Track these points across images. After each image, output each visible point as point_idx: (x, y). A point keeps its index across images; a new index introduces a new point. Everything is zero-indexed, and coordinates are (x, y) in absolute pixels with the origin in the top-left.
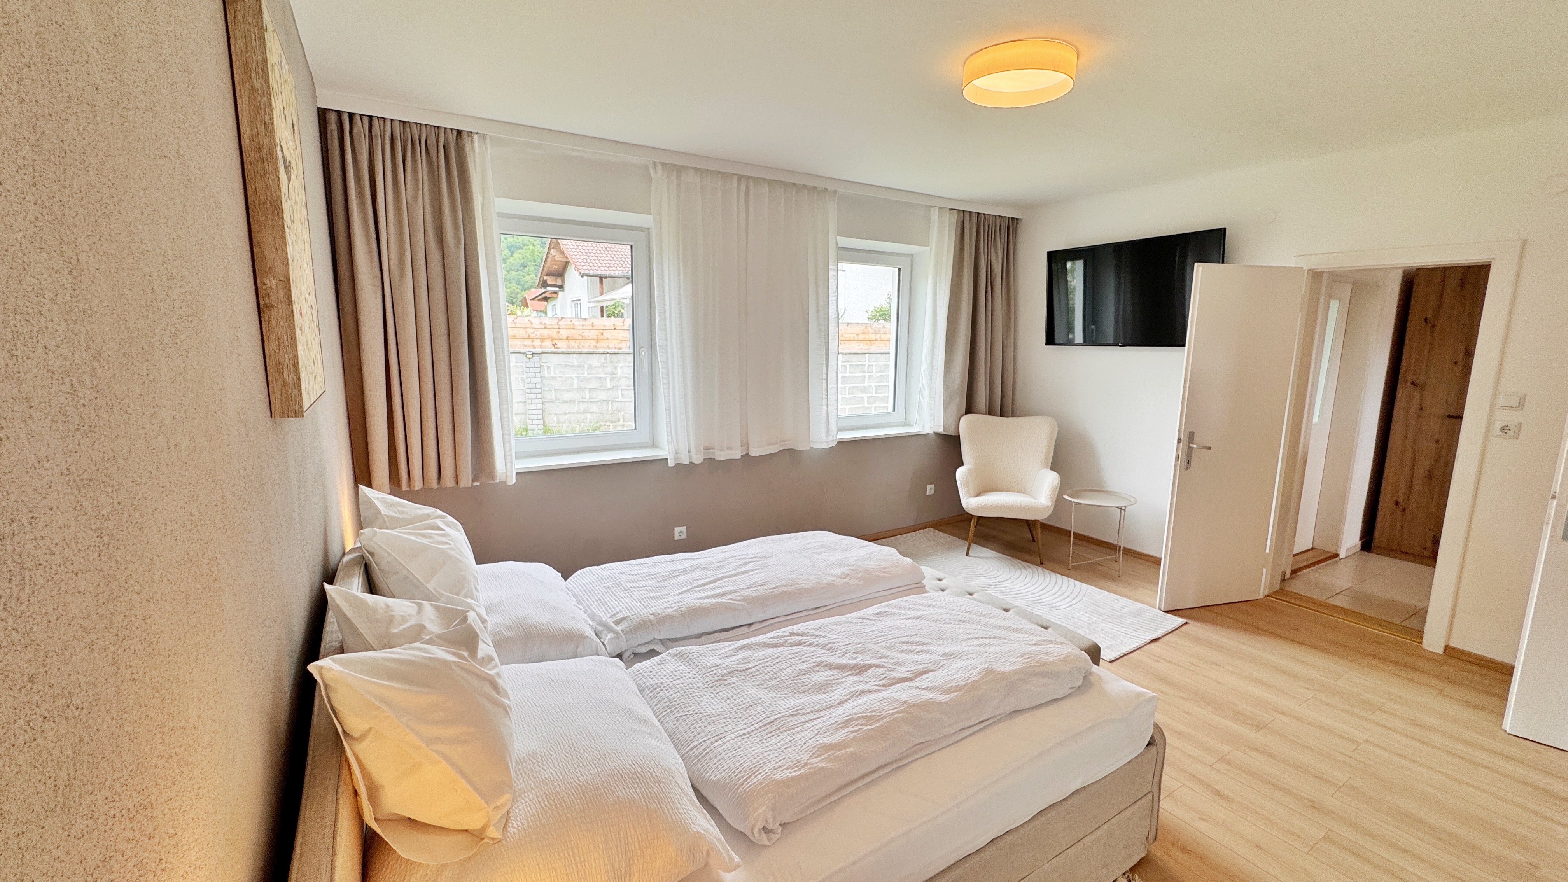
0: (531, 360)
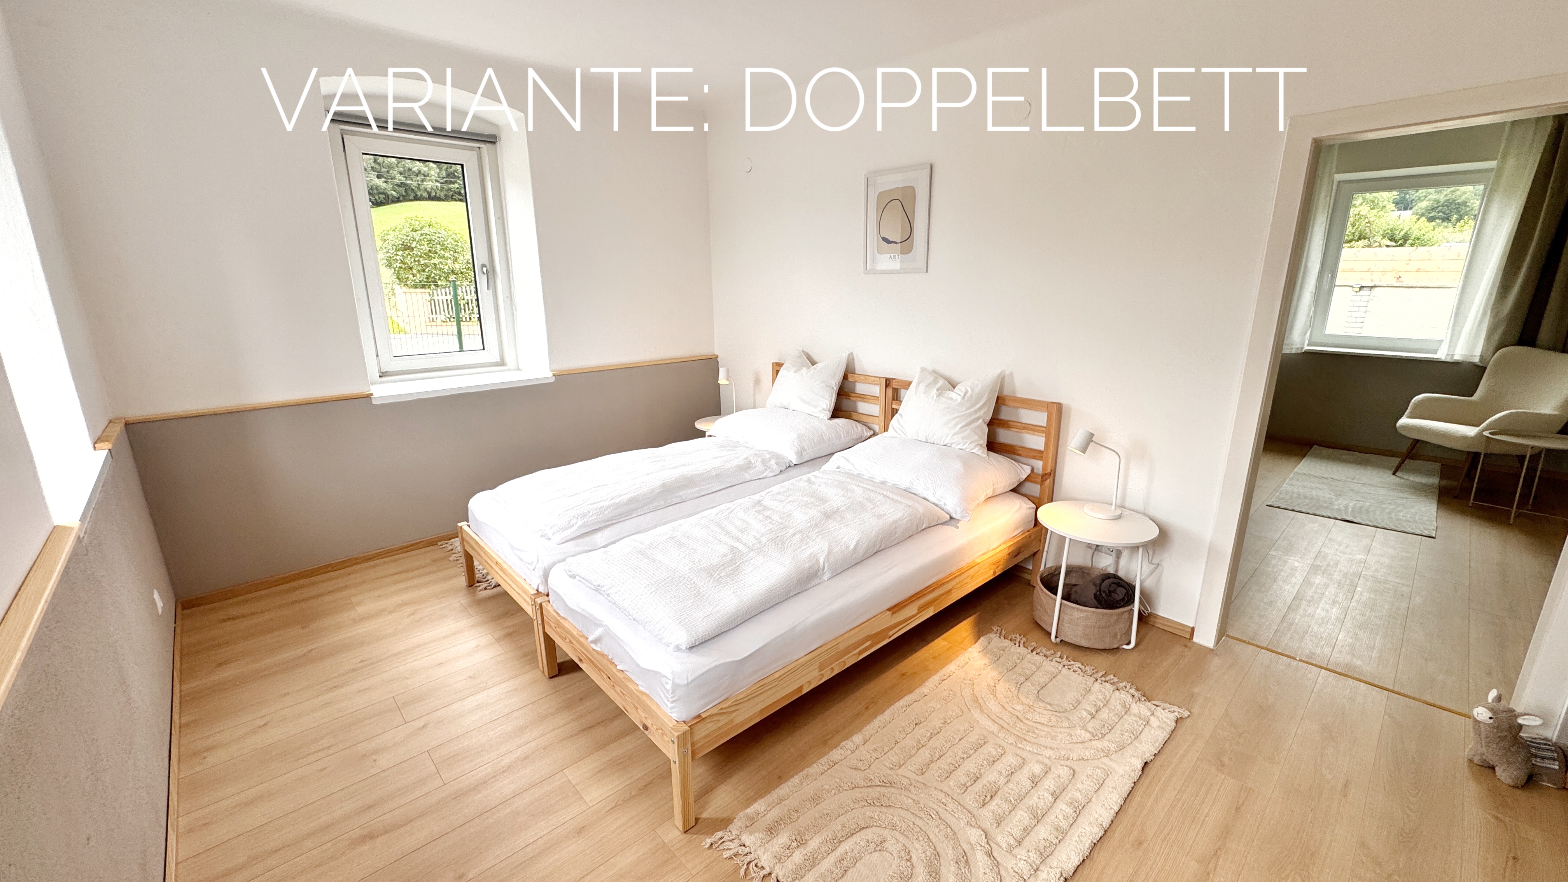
0: (1358, 294)
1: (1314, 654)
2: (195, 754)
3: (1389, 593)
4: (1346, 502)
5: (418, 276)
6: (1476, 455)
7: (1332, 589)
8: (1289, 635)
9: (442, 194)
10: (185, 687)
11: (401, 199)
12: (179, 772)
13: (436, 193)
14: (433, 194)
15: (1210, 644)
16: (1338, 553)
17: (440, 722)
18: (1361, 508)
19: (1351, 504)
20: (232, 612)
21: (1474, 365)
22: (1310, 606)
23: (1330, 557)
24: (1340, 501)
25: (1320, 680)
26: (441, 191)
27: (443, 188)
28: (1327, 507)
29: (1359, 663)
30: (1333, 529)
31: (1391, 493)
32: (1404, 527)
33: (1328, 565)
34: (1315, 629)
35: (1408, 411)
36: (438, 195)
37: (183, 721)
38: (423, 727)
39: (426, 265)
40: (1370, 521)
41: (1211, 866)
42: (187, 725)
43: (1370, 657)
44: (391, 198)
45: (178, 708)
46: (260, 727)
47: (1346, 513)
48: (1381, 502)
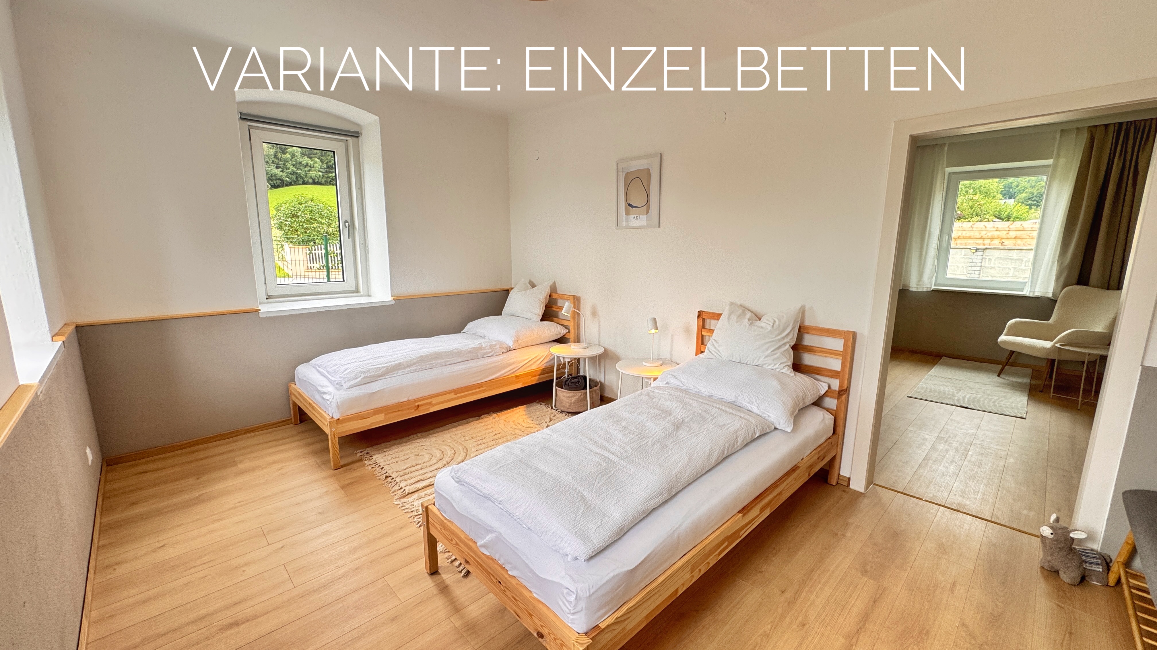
1: (935, 496)
2: (108, 566)
3: (991, 456)
4: (963, 395)
5: (301, 236)
6: (1053, 361)
7: (951, 453)
8: (919, 484)
9: (323, 180)
10: (103, 520)
11: (293, 183)
12: (94, 580)
13: (318, 179)
14: (317, 180)
15: (862, 490)
16: (957, 429)
17: (294, 544)
18: (974, 398)
19: (968, 396)
20: (145, 467)
21: (1049, 299)
22: (935, 465)
23: (951, 431)
24: (960, 394)
25: (939, 514)
26: (322, 178)
27: (324, 176)
28: (950, 398)
29: (968, 502)
30: (954, 413)
31: (996, 389)
32: (1004, 411)
33: (950, 437)
34: (938, 479)
35: (1005, 331)
36: (320, 181)
37: (101, 544)
38: (282, 547)
39: (307, 228)
40: (980, 407)
41: (854, 641)
42: (104, 546)
43: (976, 499)
44: (285, 182)
45: (98, 533)
46: (160, 548)
47: (964, 402)
48: (989, 395)
